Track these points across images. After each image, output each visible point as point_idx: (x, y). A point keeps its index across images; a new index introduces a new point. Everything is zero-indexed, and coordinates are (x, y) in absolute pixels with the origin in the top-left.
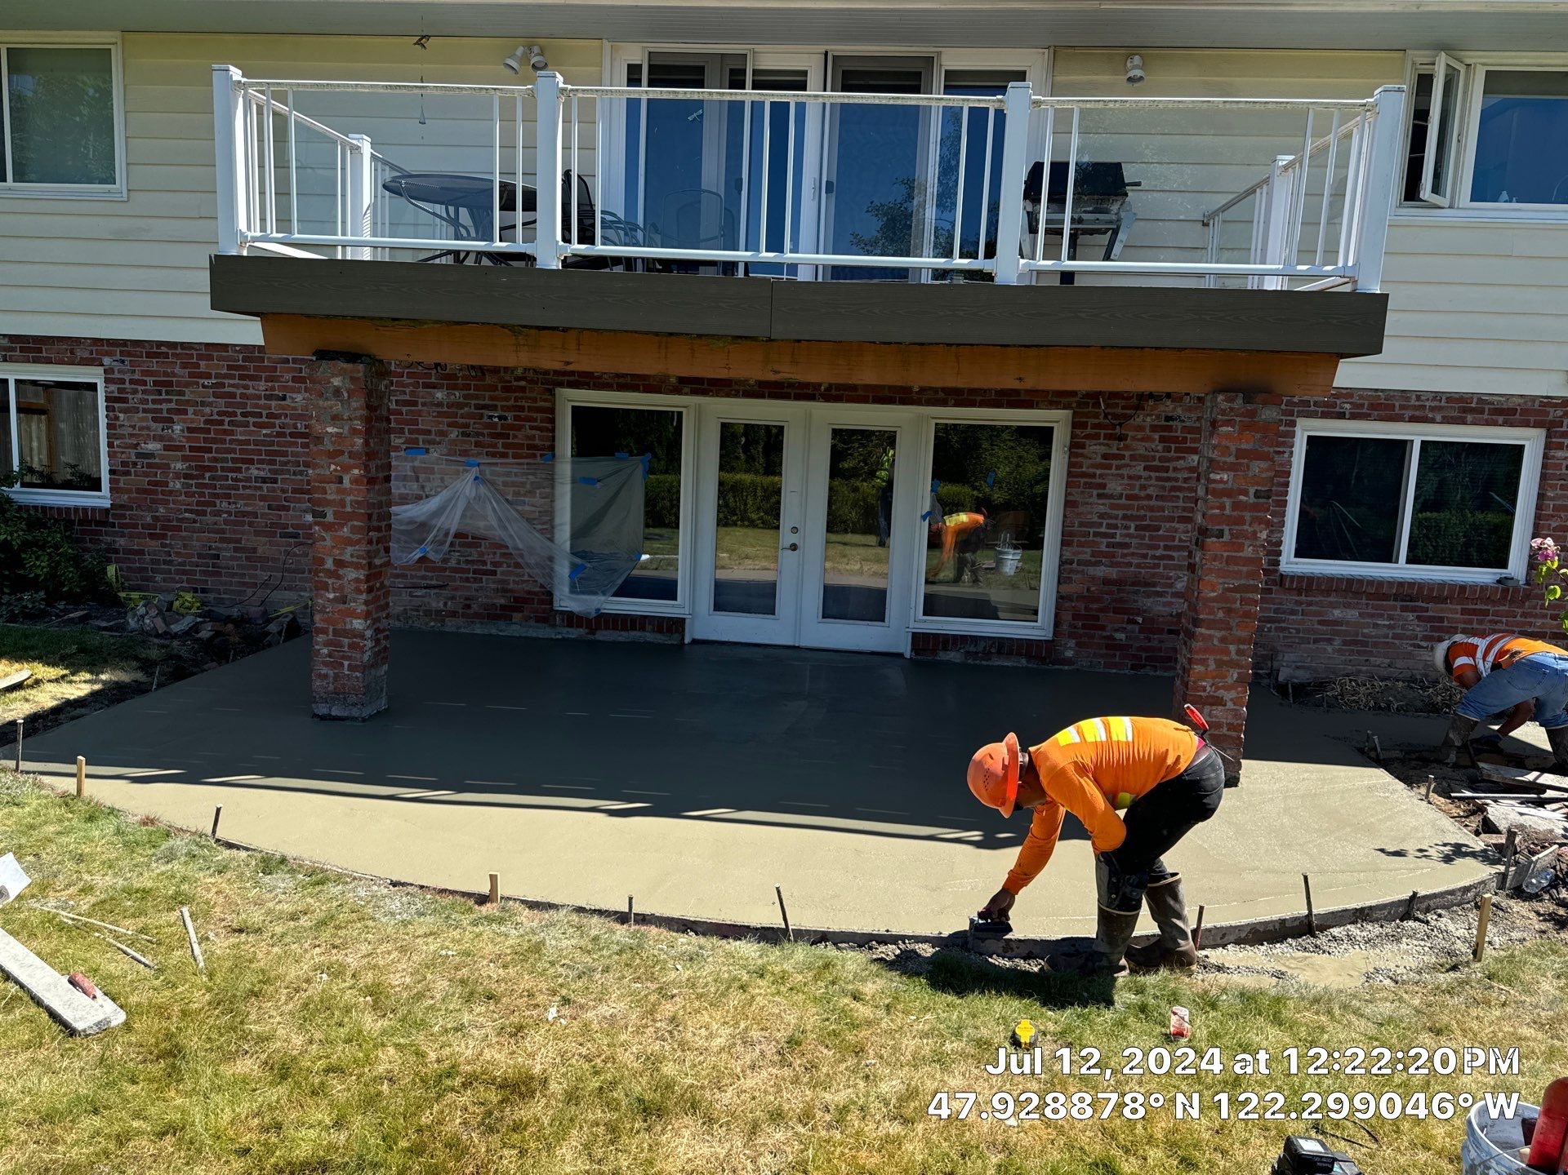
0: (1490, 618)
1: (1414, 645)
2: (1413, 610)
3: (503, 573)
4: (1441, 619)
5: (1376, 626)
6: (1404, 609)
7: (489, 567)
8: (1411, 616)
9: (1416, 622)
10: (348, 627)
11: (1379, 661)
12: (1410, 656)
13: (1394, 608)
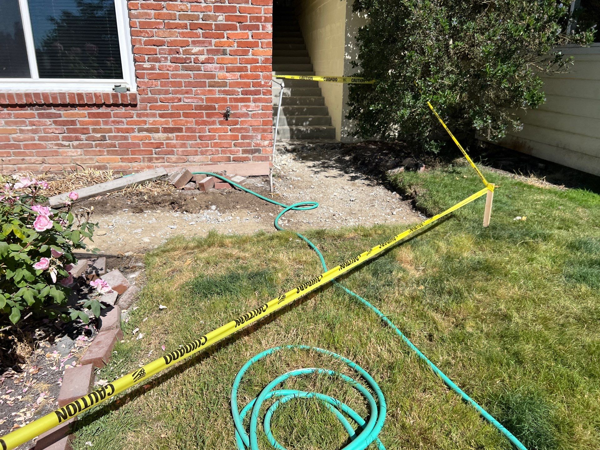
0: (113, 119)
1: (57, 145)
2: (49, 116)
4: (73, 123)
5: (22, 131)
6: (41, 116)
8: (48, 121)
9: (53, 126)
11: (33, 159)
12: (56, 153)
13: (33, 116)
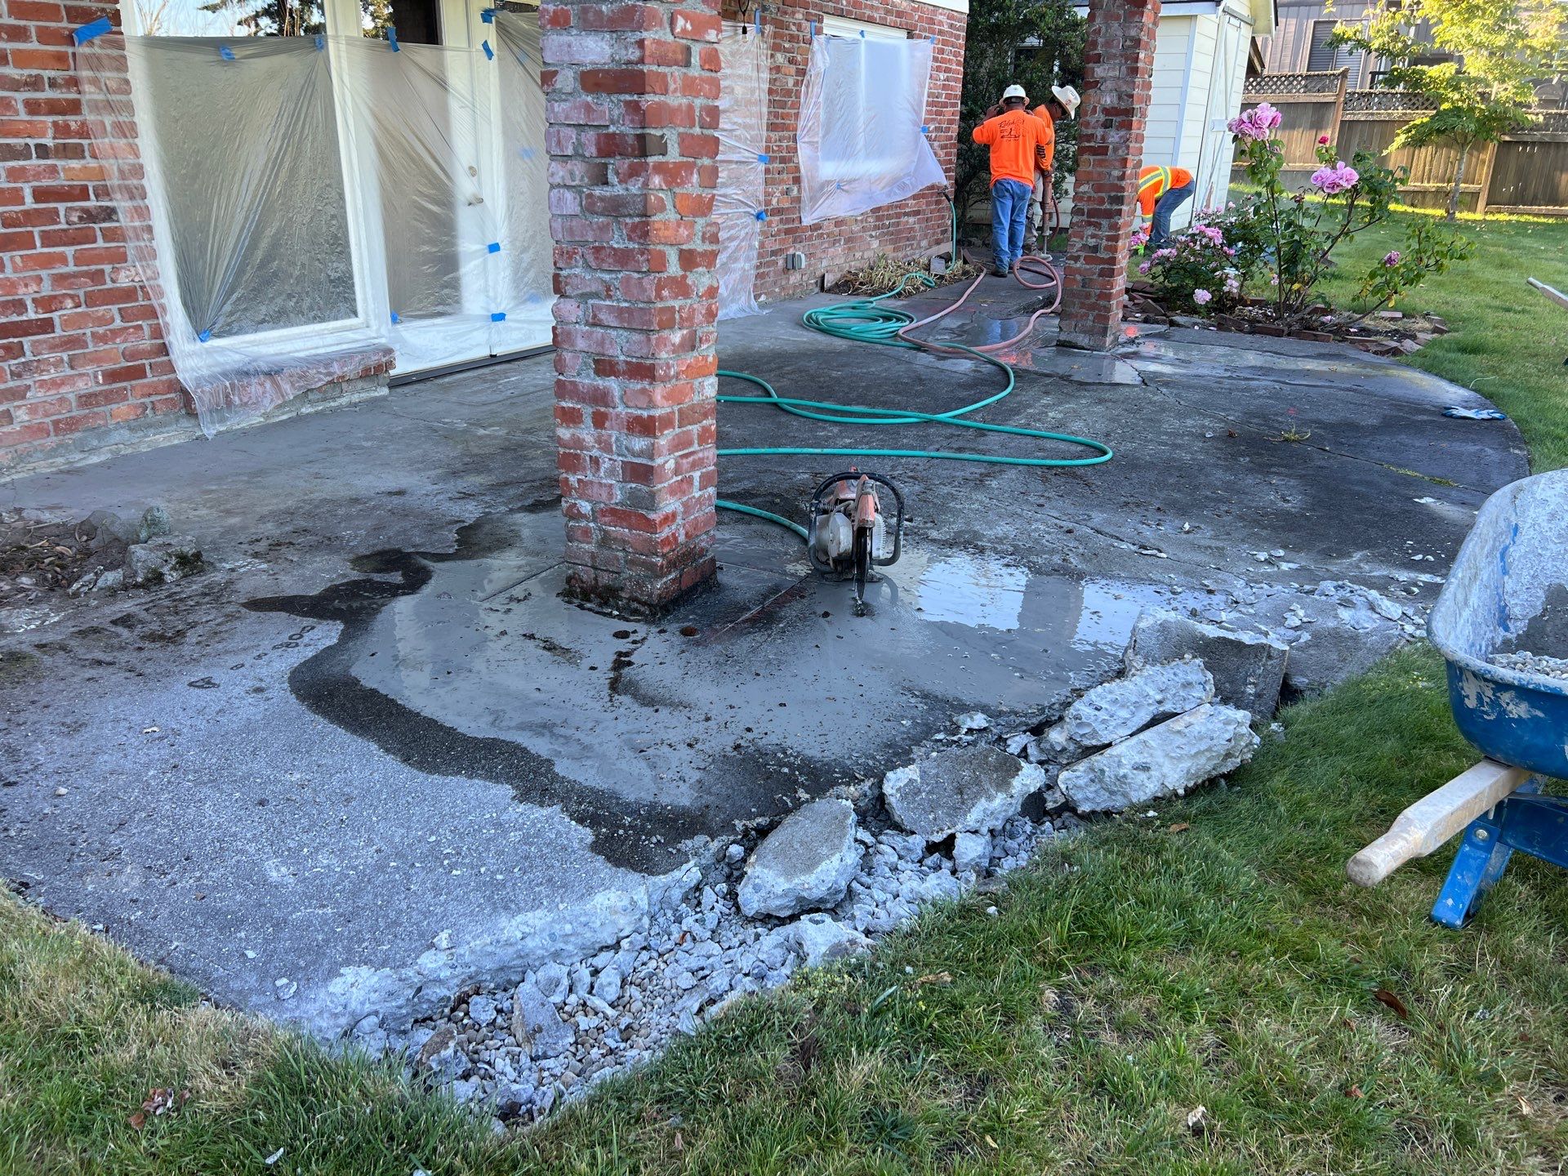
3: (67, 323)
7: (31, 314)
10: (696, 399)
